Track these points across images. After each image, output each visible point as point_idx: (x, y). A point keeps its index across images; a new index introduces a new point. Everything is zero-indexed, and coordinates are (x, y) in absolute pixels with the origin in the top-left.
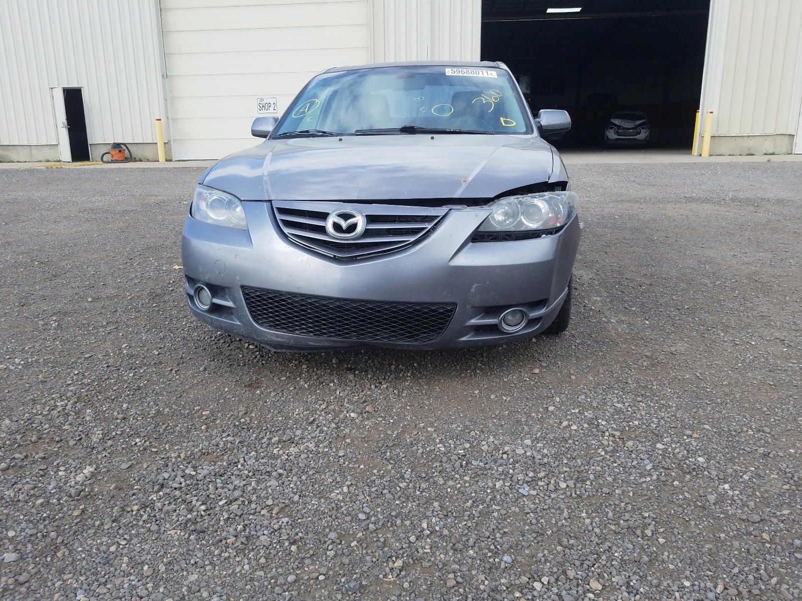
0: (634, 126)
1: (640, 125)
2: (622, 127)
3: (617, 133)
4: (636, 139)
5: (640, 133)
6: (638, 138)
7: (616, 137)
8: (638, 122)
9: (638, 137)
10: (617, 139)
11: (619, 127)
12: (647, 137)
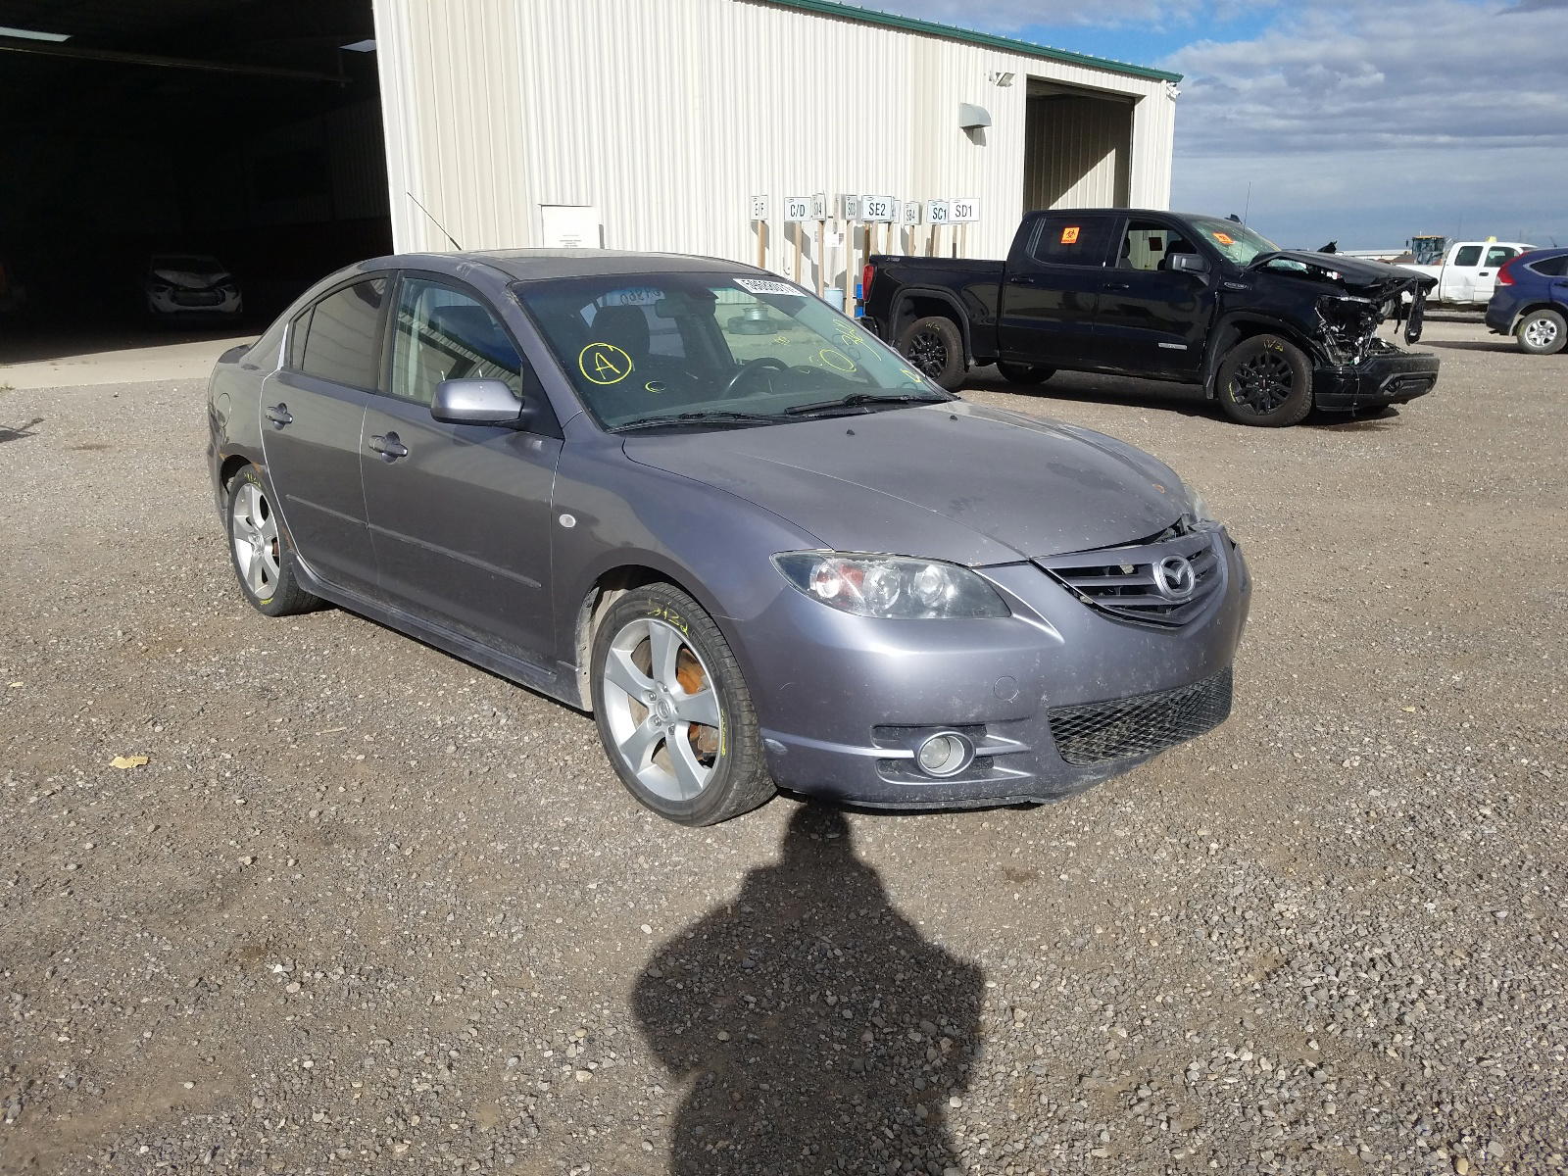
0: (206, 286)
1: (222, 282)
2: (182, 286)
3: (174, 299)
4: (220, 311)
5: (224, 300)
6: (222, 309)
7: (175, 307)
8: (216, 278)
9: (221, 307)
10: (177, 312)
11: (176, 287)
12: (239, 306)
